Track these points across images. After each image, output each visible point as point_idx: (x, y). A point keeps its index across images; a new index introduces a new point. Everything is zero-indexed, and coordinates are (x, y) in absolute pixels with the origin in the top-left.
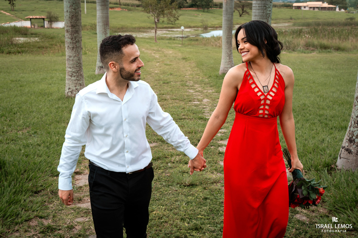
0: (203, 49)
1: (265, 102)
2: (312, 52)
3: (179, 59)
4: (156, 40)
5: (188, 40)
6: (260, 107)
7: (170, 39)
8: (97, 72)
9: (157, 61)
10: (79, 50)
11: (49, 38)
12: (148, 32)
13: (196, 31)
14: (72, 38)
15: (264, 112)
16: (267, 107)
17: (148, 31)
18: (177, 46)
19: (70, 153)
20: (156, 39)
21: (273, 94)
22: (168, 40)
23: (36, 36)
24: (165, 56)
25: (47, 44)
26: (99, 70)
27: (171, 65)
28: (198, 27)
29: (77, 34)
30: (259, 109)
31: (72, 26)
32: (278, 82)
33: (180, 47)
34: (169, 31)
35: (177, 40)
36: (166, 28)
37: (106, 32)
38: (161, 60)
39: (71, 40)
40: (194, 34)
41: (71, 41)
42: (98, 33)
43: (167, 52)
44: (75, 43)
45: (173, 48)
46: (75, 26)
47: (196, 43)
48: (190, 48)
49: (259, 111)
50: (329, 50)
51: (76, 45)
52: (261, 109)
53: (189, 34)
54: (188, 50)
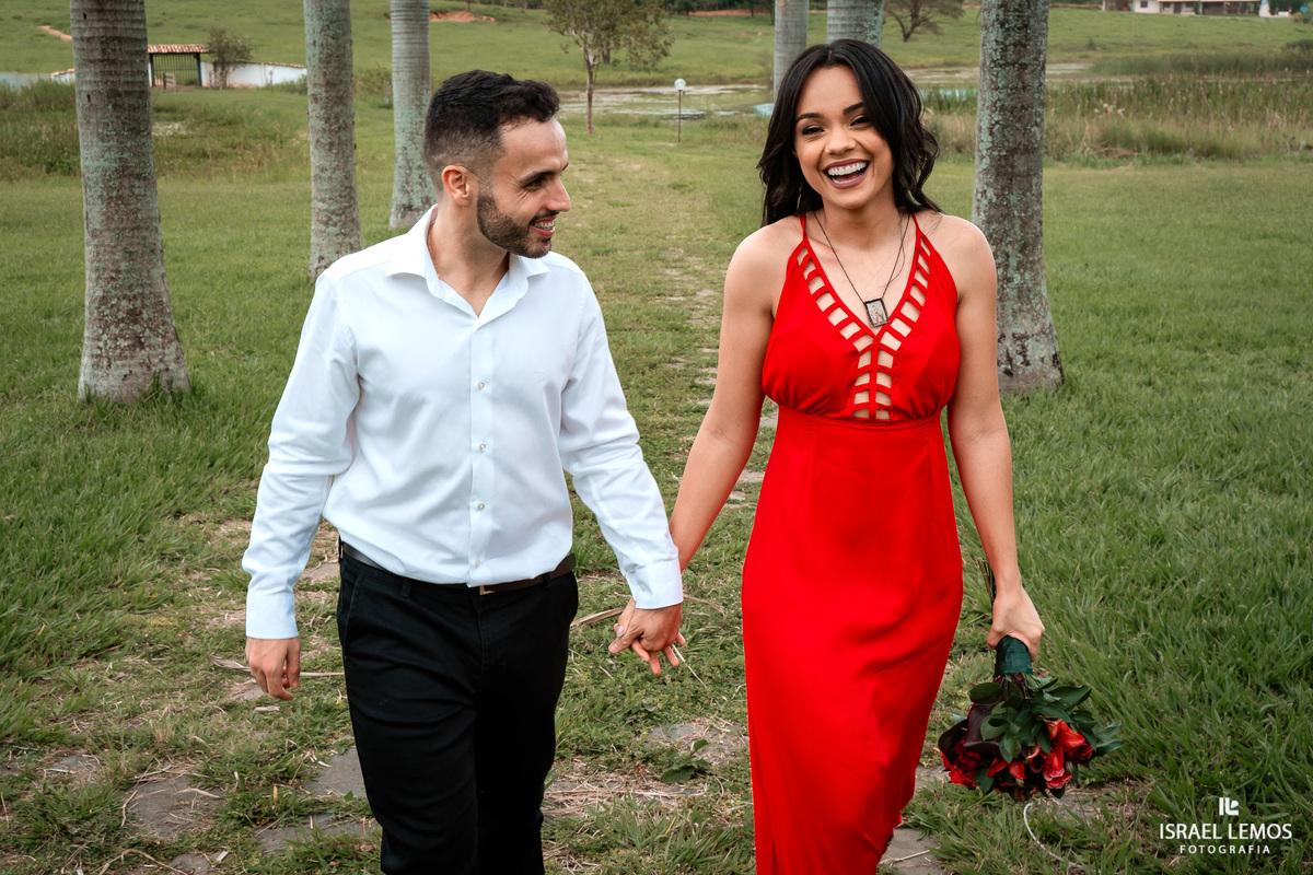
0: (747, 154)
1: (875, 358)
2: (1121, 162)
3: (660, 189)
4: (590, 128)
5: (706, 127)
6: (855, 381)
7: (643, 122)
8: (393, 221)
9: (588, 195)
10: (348, 152)
11: (221, 122)
12: (568, 100)
13: (741, 96)
14: (329, 119)
15: (872, 398)
16: (883, 380)
17: (570, 97)
18: (660, 147)
19: (290, 501)
20: (590, 123)
21: (905, 330)
22: (635, 125)
23: (174, 115)
24: (614, 179)
25: (217, 145)
26: (400, 215)
27: (628, 205)
28: (748, 80)
29: (341, 107)
30: (853, 389)
31: (328, 84)
32: (924, 283)
33: (671, 150)
34: (644, 94)
35: (667, 126)
36: (632, 83)
37: (420, 99)
38: (600, 191)
39: (326, 122)
40: (731, 105)
41: (326, 126)
42: (395, 105)
43: (624, 166)
44: (336, 132)
45: (645, 155)
46: (335, 85)
47: (730, 135)
48: (704, 154)
49: (853, 397)
50: (1178, 156)
51: (339, 138)
52: (862, 389)
53: (713, 106)
54: (696, 159)
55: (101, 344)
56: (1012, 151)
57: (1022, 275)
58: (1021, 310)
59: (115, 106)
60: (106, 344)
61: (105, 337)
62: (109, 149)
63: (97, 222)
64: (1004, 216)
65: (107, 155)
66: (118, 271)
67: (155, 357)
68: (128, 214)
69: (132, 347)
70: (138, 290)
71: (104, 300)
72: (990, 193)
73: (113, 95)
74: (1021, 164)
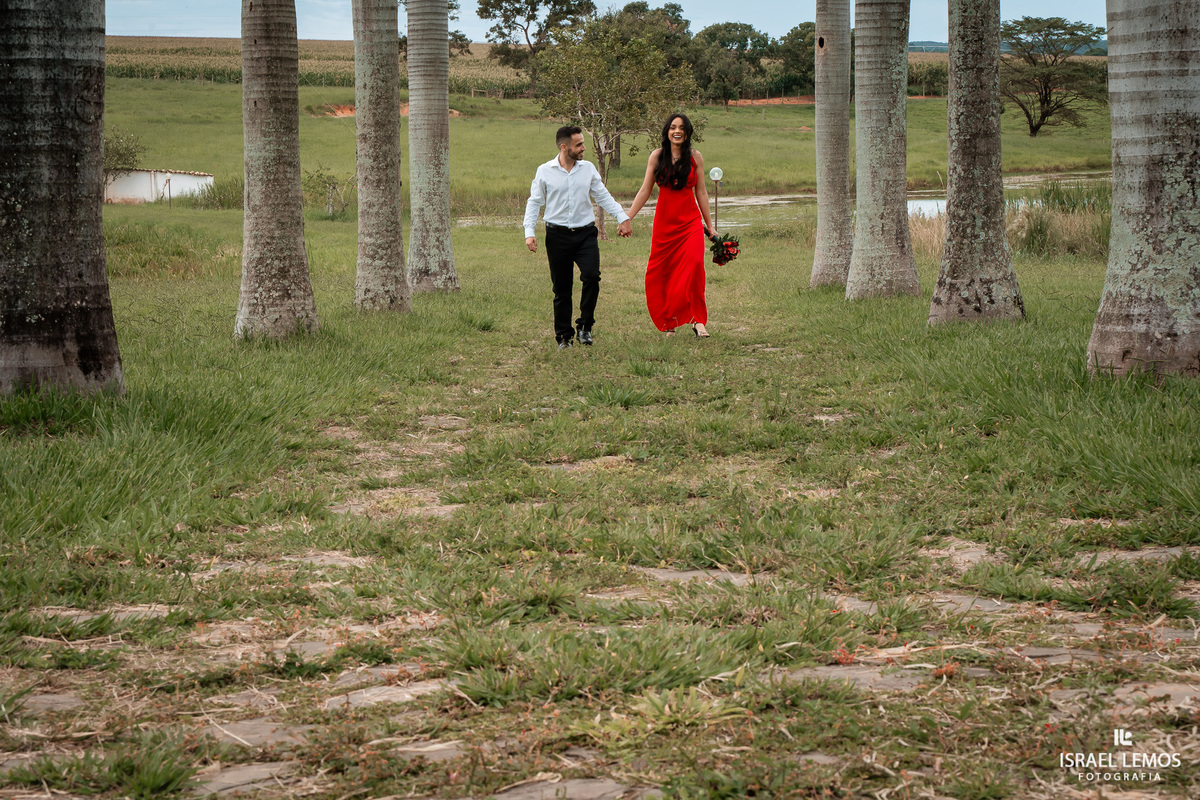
10: (394, 189)
14: (377, 157)
29: (389, 146)
31: (377, 123)
39: (374, 161)
41: (375, 164)
44: (384, 170)
46: (383, 125)
51: (387, 176)
55: (257, 295)
56: (975, 136)
57: (987, 233)
58: (986, 261)
59: (275, 110)
60: (261, 295)
61: (260, 289)
62: (270, 142)
63: (257, 200)
64: (971, 187)
65: (268, 147)
66: (272, 238)
67: (299, 305)
68: (281, 193)
69: (282, 297)
70: (287, 253)
71: (260, 260)
72: (959, 169)
73: (274, 101)
74: (982, 145)
